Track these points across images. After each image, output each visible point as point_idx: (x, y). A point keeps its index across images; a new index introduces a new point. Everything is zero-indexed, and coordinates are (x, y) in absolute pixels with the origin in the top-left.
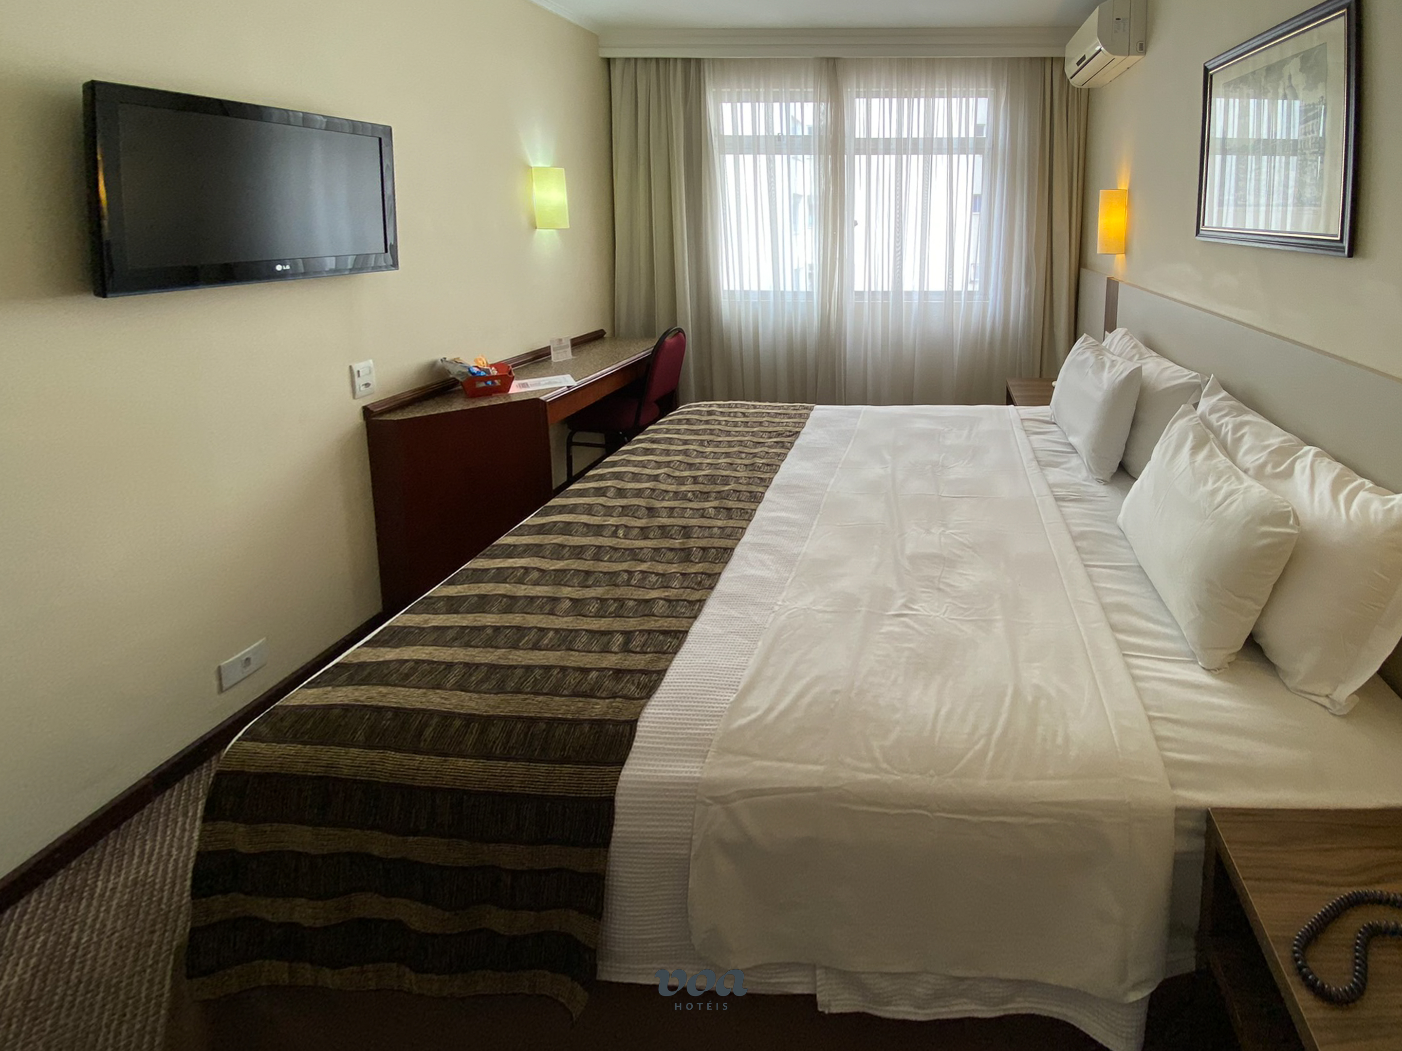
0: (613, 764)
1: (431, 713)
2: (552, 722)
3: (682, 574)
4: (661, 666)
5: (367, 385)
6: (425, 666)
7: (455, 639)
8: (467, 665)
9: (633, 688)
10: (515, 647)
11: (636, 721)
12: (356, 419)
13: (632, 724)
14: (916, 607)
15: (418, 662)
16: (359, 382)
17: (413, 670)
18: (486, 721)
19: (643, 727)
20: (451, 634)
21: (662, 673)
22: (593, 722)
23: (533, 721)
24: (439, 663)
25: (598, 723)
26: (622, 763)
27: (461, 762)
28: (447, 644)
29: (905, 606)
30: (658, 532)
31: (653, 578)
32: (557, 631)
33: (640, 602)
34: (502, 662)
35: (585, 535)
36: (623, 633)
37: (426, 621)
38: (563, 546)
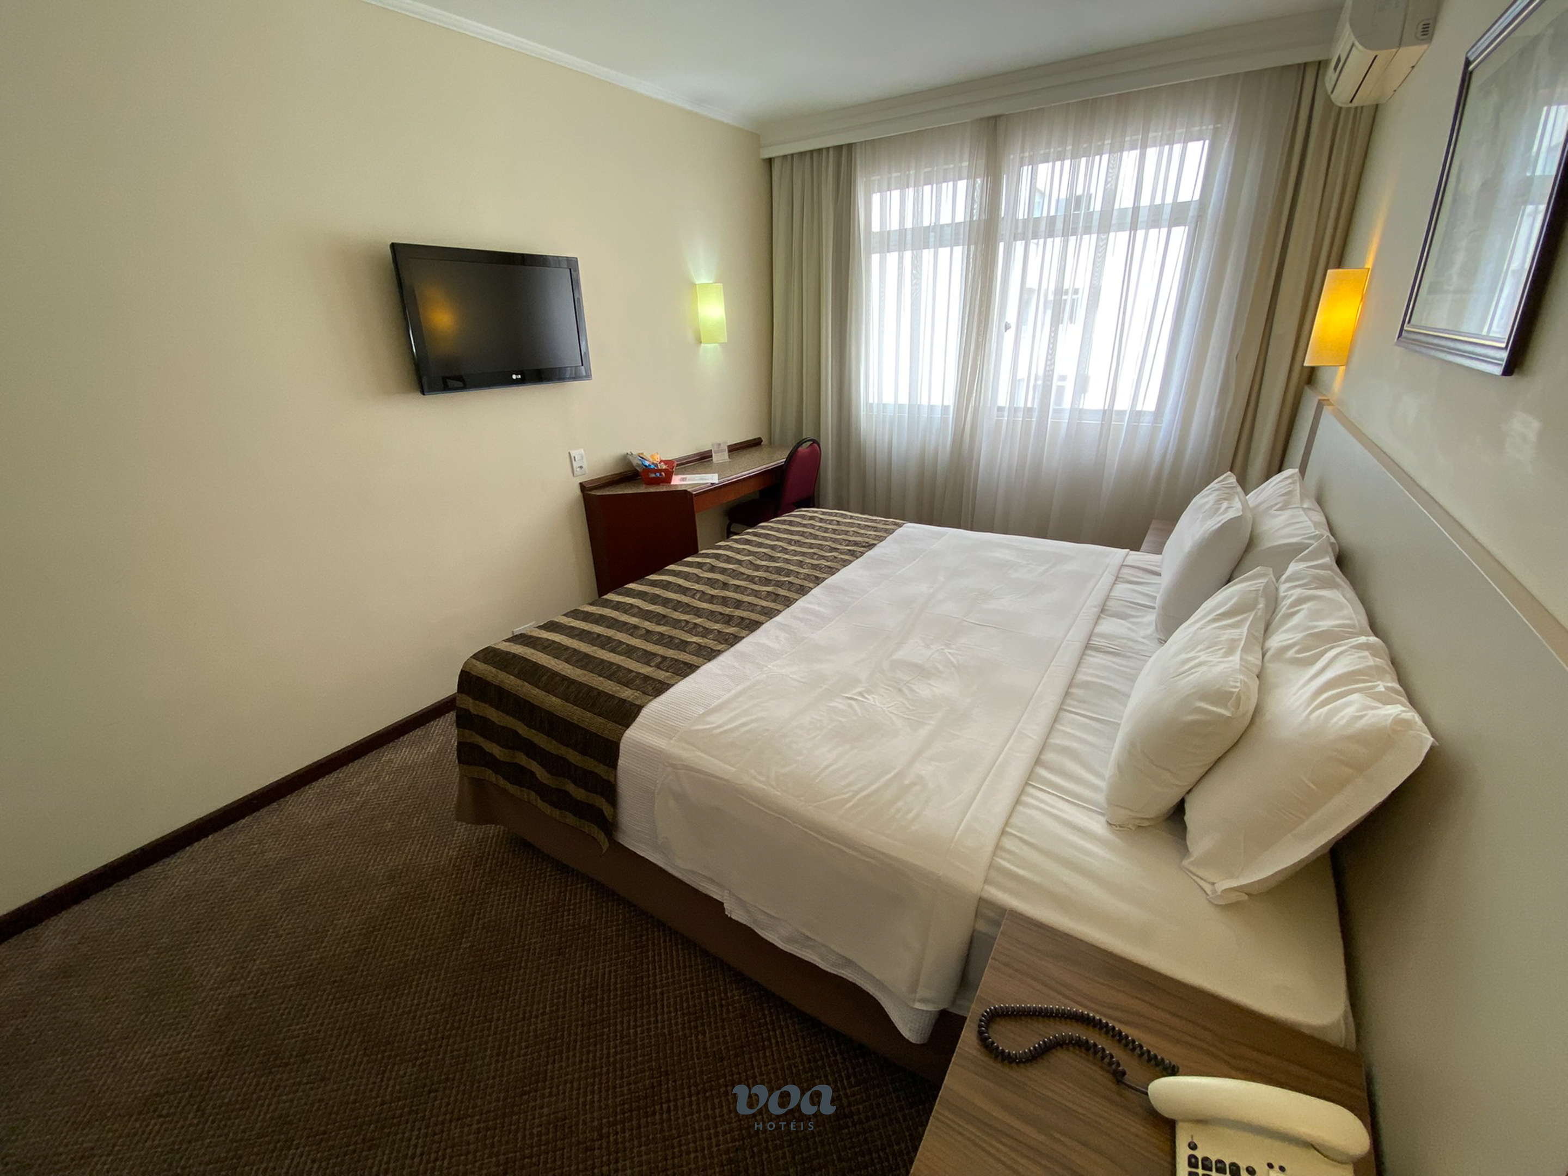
0: (624, 726)
1: (549, 670)
2: (601, 693)
3: (718, 631)
4: (672, 682)
5: (581, 467)
6: (556, 645)
7: (577, 635)
8: (575, 650)
9: (650, 688)
10: (603, 648)
11: (643, 707)
12: (577, 491)
13: (639, 708)
14: (869, 697)
15: (554, 642)
16: (576, 465)
17: (550, 645)
18: (572, 682)
19: (644, 712)
20: (577, 632)
21: (669, 686)
22: (620, 699)
23: (591, 689)
24: (563, 645)
25: (623, 701)
26: (628, 726)
27: (554, 698)
28: (572, 637)
29: (861, 694)
30: (721, 600)
31: (701, 629)
32: (628, 645)
33: (683, 641)
34: (592, 654)
35: (675, 592)
36: (662, 656)
37: (569, 622)
38: (659, 596)
